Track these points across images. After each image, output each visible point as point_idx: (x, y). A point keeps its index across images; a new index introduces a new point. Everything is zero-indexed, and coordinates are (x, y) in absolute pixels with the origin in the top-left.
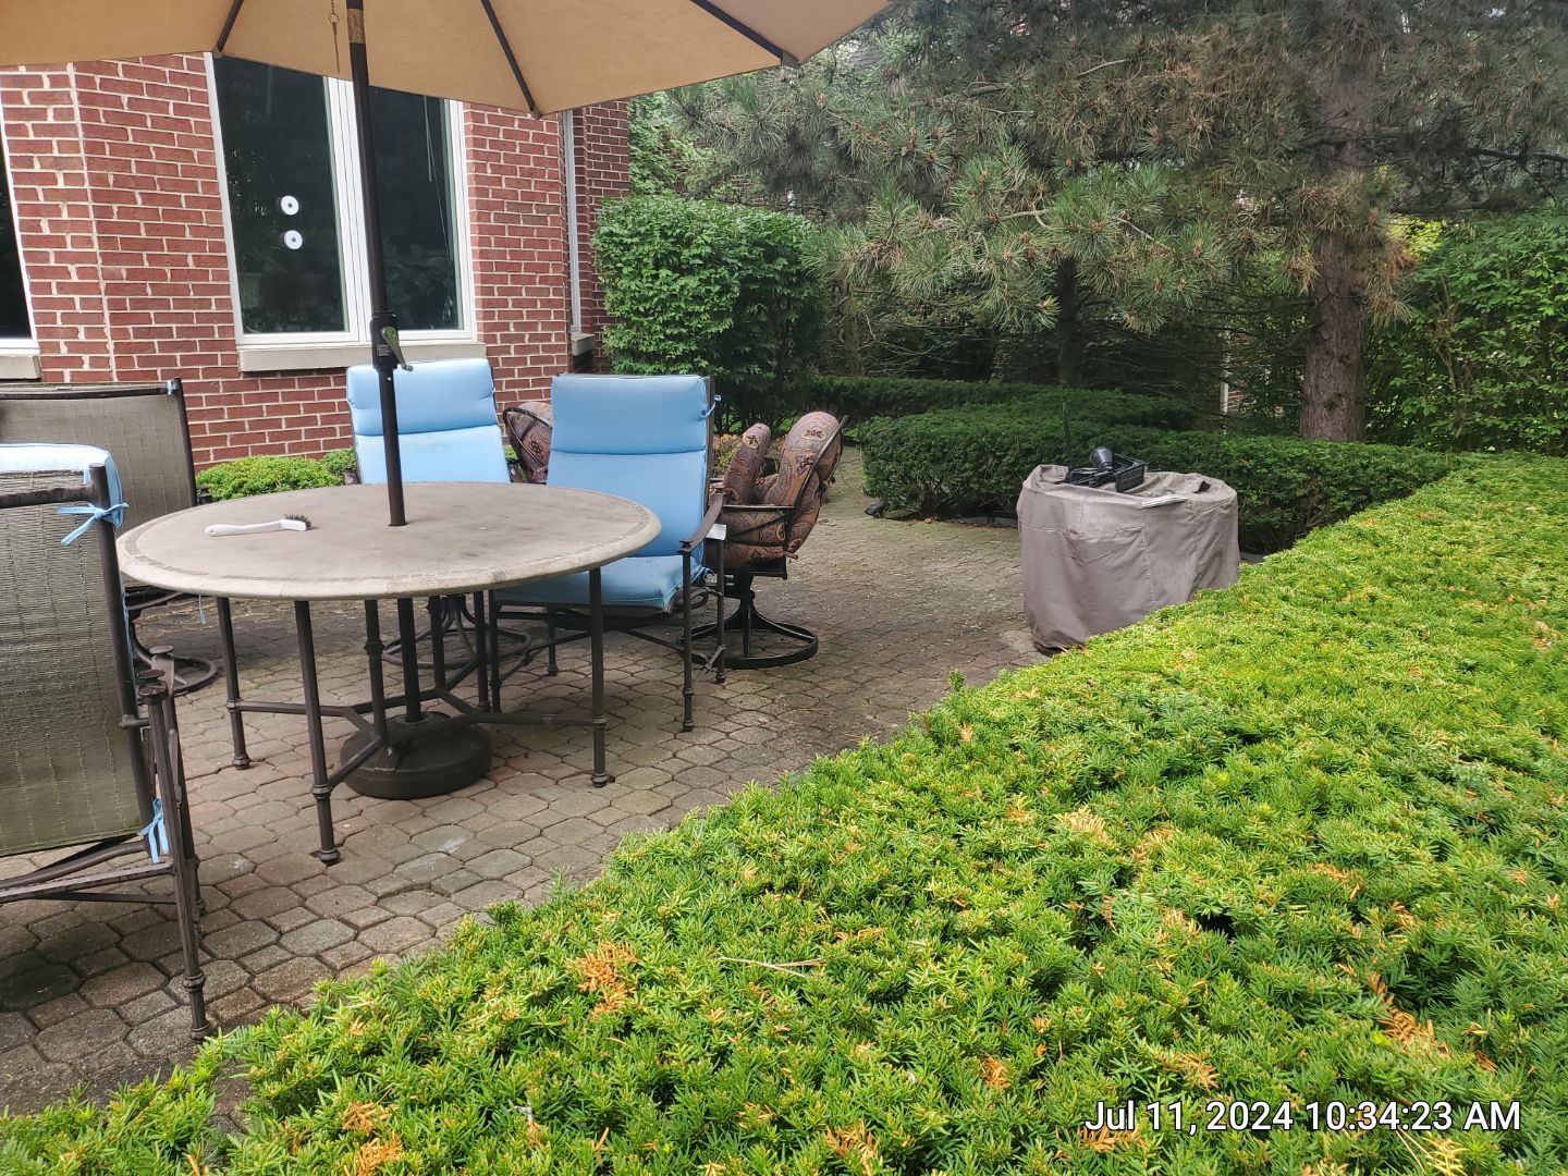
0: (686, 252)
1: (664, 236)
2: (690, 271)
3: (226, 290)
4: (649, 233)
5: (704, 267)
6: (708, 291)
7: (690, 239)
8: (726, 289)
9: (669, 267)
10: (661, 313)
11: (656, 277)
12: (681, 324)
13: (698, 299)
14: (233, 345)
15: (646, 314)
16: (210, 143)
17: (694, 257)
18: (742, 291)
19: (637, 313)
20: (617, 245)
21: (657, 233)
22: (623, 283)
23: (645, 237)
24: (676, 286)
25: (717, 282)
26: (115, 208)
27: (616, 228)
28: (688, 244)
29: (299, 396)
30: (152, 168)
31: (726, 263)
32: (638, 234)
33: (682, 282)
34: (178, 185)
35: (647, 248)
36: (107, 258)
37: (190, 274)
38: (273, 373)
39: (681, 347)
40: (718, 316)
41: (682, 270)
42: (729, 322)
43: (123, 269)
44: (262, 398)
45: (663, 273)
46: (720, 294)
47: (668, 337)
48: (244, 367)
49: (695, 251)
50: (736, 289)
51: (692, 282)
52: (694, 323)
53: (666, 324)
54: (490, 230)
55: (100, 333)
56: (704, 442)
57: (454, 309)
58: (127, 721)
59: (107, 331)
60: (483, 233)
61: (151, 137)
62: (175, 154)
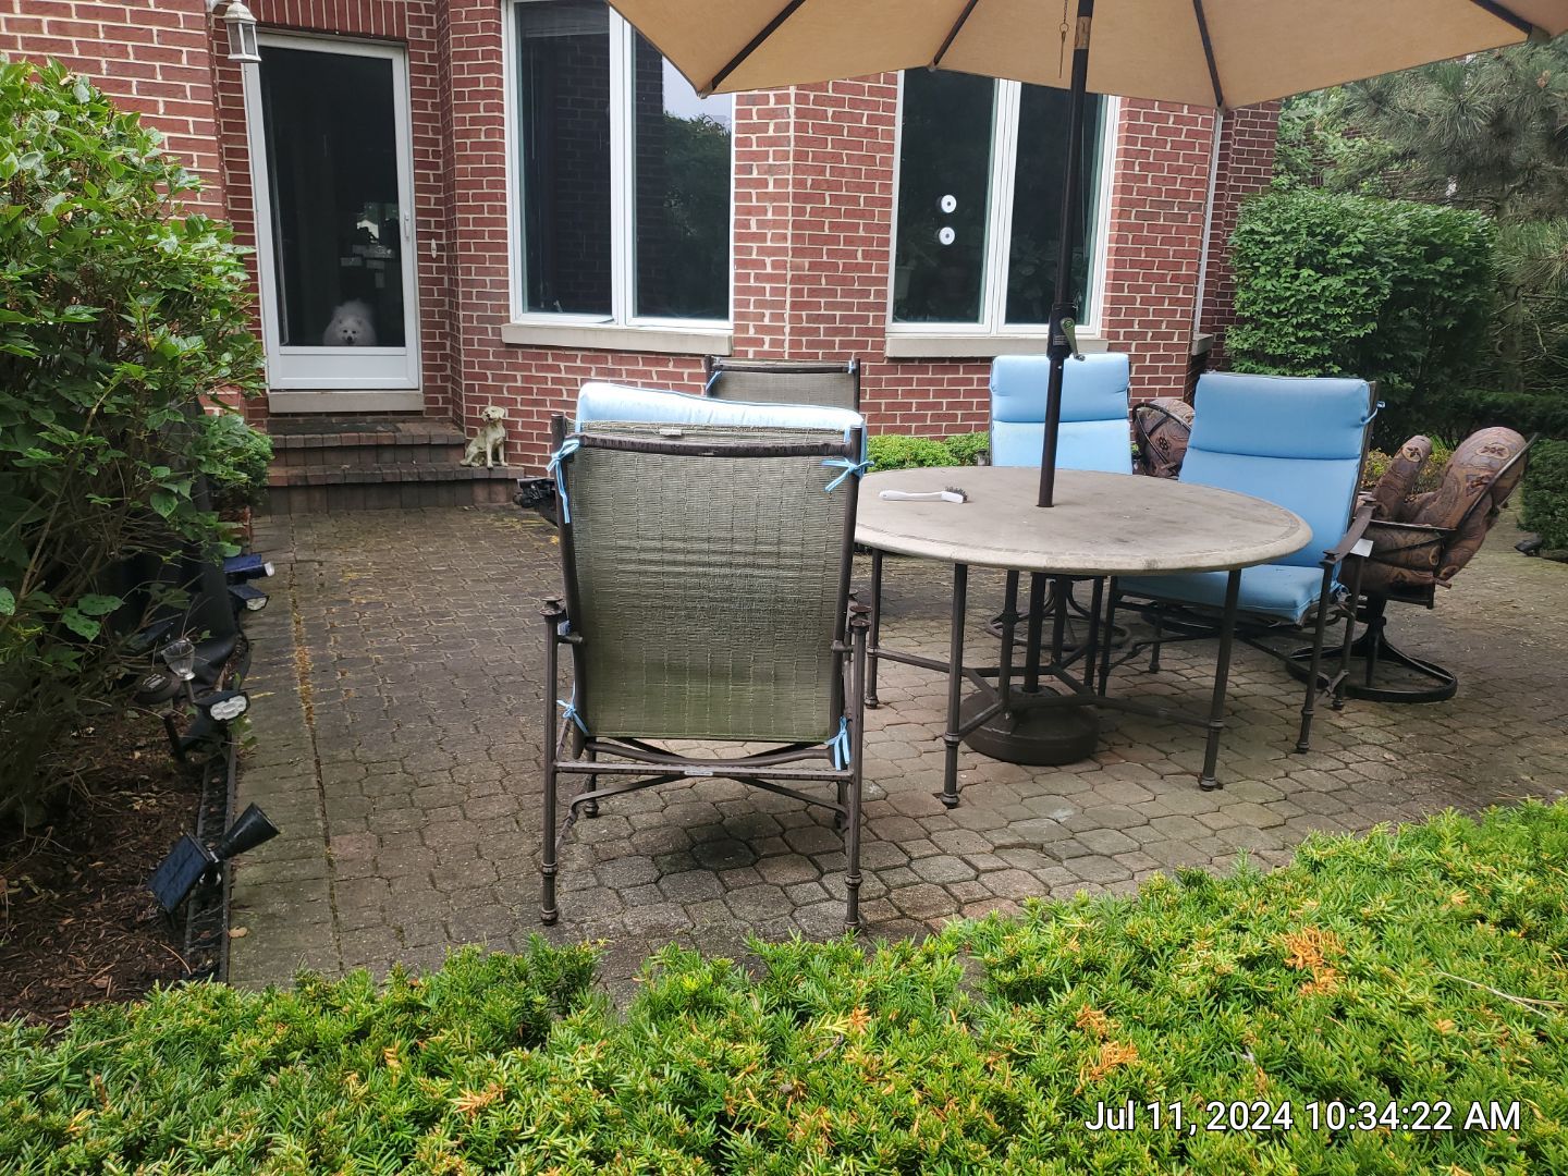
0: (1334, 251)
1: (1311, 234)
2: (1335, 271)
3: (884, 281)
4: (1295, 231)
5: (1352, 267)
6: (1354, 293)
7: (1343, 236)
8: (1375, 289)
9: (1312, 267)
10: (1296, 315)
11: (1296, 277)
12: (1316, 327)
13: (1340, 300)
14: (882, 332)
15: (1278, 315)
16: (891, 148)
17: (1343, 255)
18: (1393, 292)
19: (1269, 313)
20: (1257, 243)
21: (1304, 231)
22: (1258, 283)
23: (1289, 236)
24: (1318, 287)
25: (1365, 283)
26: (808, 207)
27: (1259, 226)
28: (1337, 244)
29: (931, 382)
30: (842, 173)
31: (1378, 263)
32: (1283, 232)
33: (1324, 282)
34: (860, 187)
35: (1290, 247)
36: (797, 252)
37: (857, 267)
38: (912, 360)
39: (1313, 351)
40: (1360, 319)
41: (1324, 270)
42: (1373, 325)
43: (806, 262)
44: (899, 382)
45: (1305, 272)
46: (1366, 296)
47: (1304, 340)
48: (889, 352)
49: (1345, 250)
50: (1386, 291)
51: (1336, 283)
52: (1332, 326)
53: (1299, 326)
54: (1130, 228)
55: (780, 317)
56: (1359, 451)
57: (1082, 305)
58: (836, 645)
59: (786, 316)
60: (1121, 229)
61: (846, 145)
62: (861, 160)
